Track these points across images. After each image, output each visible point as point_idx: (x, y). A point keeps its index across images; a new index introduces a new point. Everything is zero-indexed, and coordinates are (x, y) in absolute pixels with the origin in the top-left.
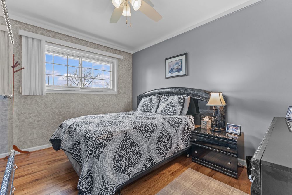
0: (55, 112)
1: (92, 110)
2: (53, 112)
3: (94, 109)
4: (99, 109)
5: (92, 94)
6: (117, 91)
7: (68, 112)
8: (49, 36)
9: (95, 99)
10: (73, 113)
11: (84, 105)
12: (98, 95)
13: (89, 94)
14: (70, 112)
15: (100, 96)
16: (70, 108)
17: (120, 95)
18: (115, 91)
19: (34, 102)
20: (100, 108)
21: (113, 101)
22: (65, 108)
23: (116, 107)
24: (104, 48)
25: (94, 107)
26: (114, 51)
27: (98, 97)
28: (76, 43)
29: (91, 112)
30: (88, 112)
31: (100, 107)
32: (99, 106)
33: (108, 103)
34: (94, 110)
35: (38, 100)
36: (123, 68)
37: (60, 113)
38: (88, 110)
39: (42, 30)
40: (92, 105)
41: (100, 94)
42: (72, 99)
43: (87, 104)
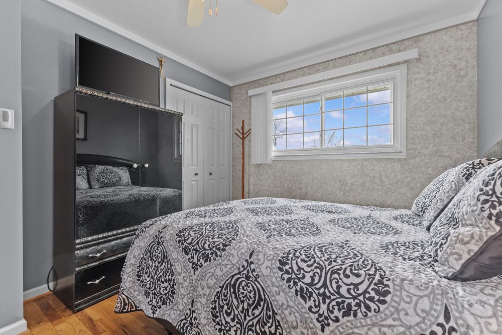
0: (284, 187)
1: (338, 191)
2: (282, 187)
3: (341, 190)
4: (352, 191)
5: (337, 160)
6: (404, 151)
7: (299, 189)
8: (278, 82)
9: (342, 170)
10: (306, 193)
11: (322, 181)
12: (349, 160)
13: (332, 160)
14: (302, 190)
15: (354, 164)
16: (301, 183)
17: (417, 159)
18: (399, 150)
19: (264, 172)
20: (356, 189)
21: (393, 175)
22: (295, 183)
23: (402, 191)
24: (365, 54)
25: (341, 185)
26: (394, 47)
27: (349, 166)
28: (310, 74)
29: (336, 196)
30: (330, 194)
31: (356, 187)
32: (352, 184)
33: (377, 180)
34: (342, 193)
35: (268, 170)
36: (428, 81)
37: (289, 189)
38: (330, 190)
39: (271, 78)
40: (337, 182)
41: (355, 160)
42: (304, 169)
43: (328, 180)
